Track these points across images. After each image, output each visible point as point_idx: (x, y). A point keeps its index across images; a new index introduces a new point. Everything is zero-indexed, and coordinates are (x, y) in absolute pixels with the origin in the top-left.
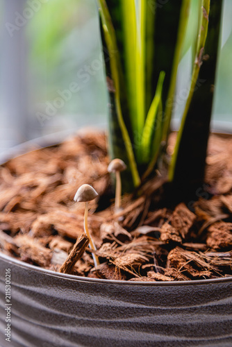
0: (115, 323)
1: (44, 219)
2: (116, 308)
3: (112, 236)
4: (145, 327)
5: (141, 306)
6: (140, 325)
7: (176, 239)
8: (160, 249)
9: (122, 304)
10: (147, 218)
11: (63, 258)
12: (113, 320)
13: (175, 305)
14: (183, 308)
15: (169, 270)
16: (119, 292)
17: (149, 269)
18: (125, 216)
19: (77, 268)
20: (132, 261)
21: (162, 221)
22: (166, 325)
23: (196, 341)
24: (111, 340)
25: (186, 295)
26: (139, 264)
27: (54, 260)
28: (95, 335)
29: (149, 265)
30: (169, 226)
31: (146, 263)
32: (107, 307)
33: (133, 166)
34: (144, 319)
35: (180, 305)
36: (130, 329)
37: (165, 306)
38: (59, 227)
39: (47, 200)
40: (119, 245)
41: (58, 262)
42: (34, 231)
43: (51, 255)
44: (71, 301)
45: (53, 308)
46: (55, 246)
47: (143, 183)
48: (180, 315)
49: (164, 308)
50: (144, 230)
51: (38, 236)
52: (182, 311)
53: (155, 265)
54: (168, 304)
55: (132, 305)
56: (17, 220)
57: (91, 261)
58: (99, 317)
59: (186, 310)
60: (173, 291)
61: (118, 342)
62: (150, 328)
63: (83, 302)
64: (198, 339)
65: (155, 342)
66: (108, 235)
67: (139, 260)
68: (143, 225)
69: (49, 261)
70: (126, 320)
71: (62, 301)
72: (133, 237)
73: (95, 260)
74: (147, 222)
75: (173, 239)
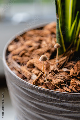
0: (50, 103)
1: (31, 61)
2: (50, 99)
3: (53, 71)
4: (60, 106)
5: (58, 99)
6: (58, 105)
7: (75, 75)
8: (69, 78)
9: (52, 98)
10: (66, 65)
11: (35, 77)
12: (49, 102)
13: (70, 101)
14: (73, 102)
15: (70, 87)
16: (51, 94)
17: (64, 86)
18: (59, 64)
19: (40, 81)
20: (58, 82)
21: (71, 67)
22: (67, 106)
23: (77, 112)
24: (48, 108)
25: (74, 98)
26: (60, 83)
27: (32, 78)
28: (43, 106)
29: (64, 84)
30: (73, 70)
31: (63, 83)
32: (47, 98)
33: (64, 45)
34: (60, 104)
35: (72, 101)
36: (54, 106)
37: (67, 101)
38: (36, 65)
39: (34, 53)
40: (55, 75)
41: (33, 79)
42: (27, 65)
43: (31, 75)
44: (35, 94)
45: (30, 95)
46: (33, 72)
47: (67, 51)
48: (72, 104)
49: (66, 101)
50: (65, 70)
51: (28, 67)
52: (72, 103)
53: (66, 84)
54: (68, 100)
55: (55, 99)
56: (22, 59)
57: (44, 79)
58: (44, 101)
59: (74, 102)
60: (70, 96)
61: (50, 109)
62: (61, 107)
63: (39, 95)
64: (78, 112)
65: (63, 111)
66: (51, 71)
67: (60, 82)
68: (65, 67)
69: (30, 78)
70: (53, 103)
71: (33, 93)
72: (60, 72)
73: (46, 79)
74: (66, 66)
75: (74, 75)
